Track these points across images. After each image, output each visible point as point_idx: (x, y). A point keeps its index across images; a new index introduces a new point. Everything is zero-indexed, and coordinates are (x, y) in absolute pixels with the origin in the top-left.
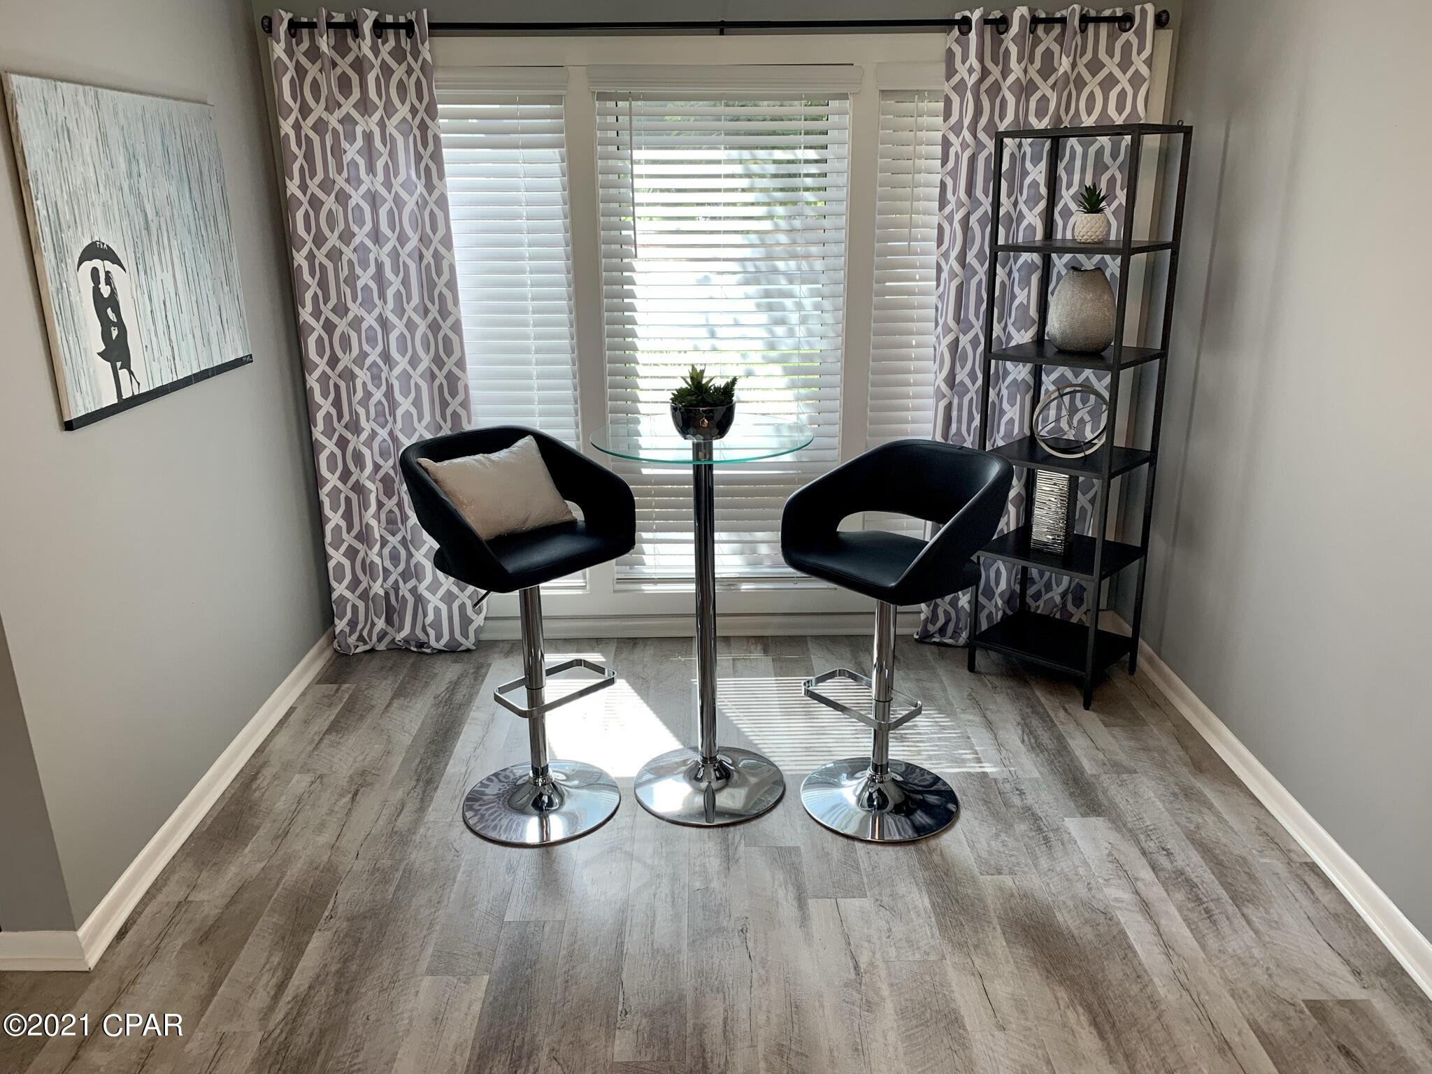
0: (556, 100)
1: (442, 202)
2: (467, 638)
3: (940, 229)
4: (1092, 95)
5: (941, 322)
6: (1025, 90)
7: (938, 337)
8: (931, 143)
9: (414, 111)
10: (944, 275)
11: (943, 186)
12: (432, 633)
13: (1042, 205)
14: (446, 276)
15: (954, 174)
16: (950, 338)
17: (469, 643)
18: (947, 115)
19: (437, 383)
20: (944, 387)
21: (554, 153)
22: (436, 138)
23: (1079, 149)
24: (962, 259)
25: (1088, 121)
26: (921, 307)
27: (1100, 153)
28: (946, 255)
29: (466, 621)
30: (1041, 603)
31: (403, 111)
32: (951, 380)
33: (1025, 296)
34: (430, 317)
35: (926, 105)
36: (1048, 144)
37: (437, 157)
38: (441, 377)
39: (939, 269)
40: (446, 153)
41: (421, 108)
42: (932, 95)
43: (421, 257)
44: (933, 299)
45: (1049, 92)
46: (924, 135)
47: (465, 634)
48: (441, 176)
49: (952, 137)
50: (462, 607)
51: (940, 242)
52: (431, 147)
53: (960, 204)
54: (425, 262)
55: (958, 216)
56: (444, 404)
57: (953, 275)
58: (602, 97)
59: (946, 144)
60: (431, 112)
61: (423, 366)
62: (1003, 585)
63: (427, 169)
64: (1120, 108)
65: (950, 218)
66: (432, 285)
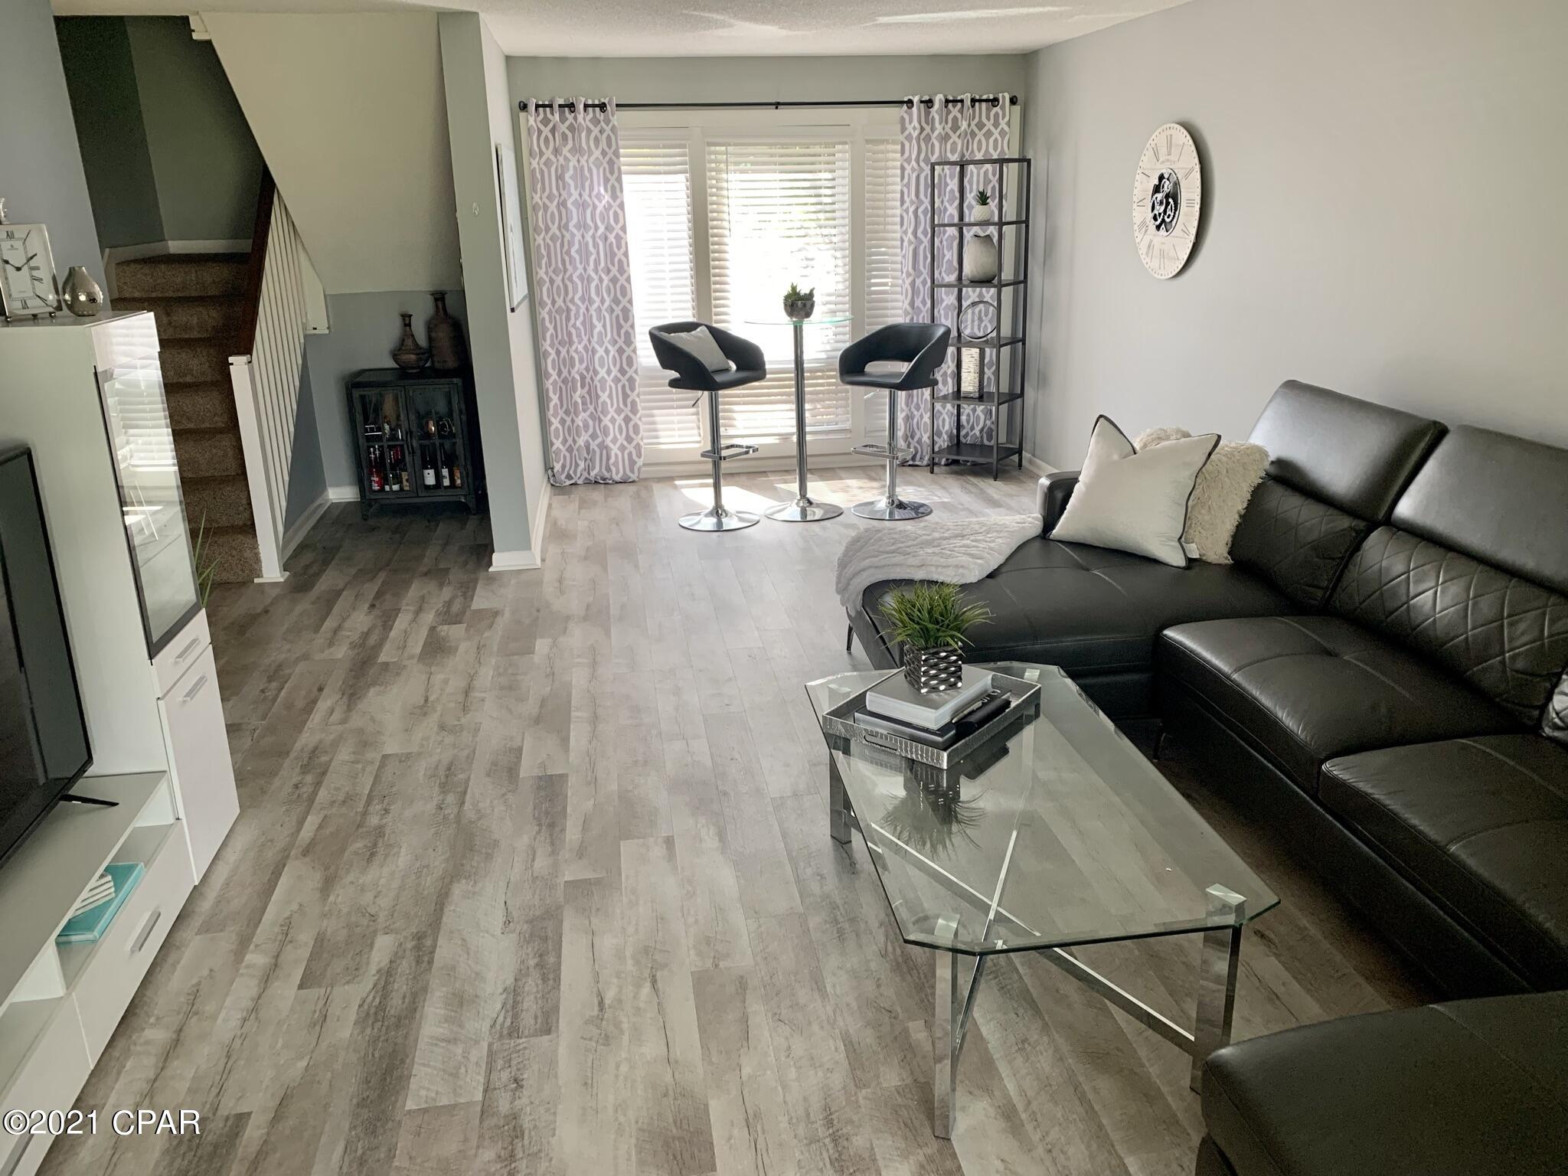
0: (684, 146)
1: (622, 206)
2: (633, 473)
3: (902, 217)
4: (980, 141)
5: (905, 270)
6: (944, 138)
7: (903, 280)
8: (894, 168)
9: (604, 153)
10: (906, 244)
11: (902, 193)
12: (614, 469)
13: (957, 202)
14: (623, 250)
15: (908, 185)
16: (911, 279)
17: (634, 477)
18: (903, 153)
19: (615, 314)
20: (909, 308)
21: (682, 178)
22: (619, 169)
23: (975, 171)
24: (915, 233)
25: (979, 156)
26: (893, 262)
27: (986, 173)
28: (905, 232)
29: (632, 463)
30: (969, 438)
31: (597, 153)
32: (912, 304)
33: (950, 255)
34: (612, 274)
35: (890, 147)
36: (958, 168)
37: (619, 180)
38: (618, 310)
39: (902, 241)
40: (625, 178)
41: (610, 152)
42: (894, 142)
43: (606, 238)
44: (899, 259)
45: (957, 140)
46: (890, 164)
47: (632, 471)
48: (621, 191)
49: (906, 165)
50: (630, 454)
51: (902, 225)
52: (616, 174)
53: (912, 202)
54: (608, 242)
55: (911, 210)
56: (619, 327)
57: (910, 243)
58: (710, 144)
59: (903, 169)
60: (617, 154)
61: (607, 304)
62: (947, 427)
63: (613, 187)
64: (995, 149)
65: (907, 211)
66: (613, 255)
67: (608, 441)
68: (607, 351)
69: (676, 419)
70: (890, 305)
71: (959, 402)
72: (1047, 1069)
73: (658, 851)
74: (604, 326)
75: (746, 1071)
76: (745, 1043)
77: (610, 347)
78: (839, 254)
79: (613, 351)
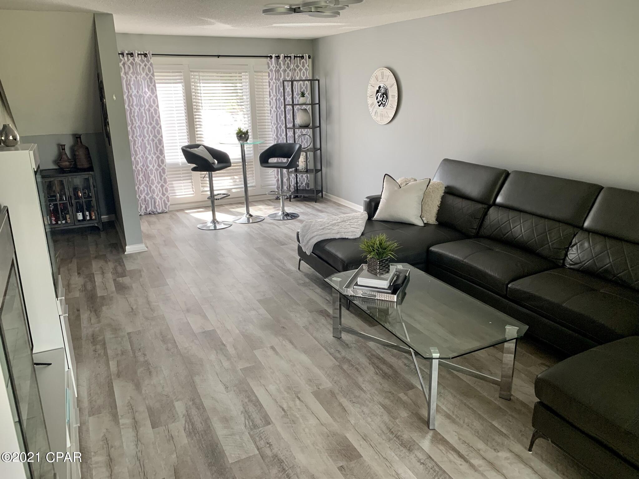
0: (181, 72)
1: (156, 96)
2: (166, 209)
3: (270, 102)
4: (297, 72)
5: (273, 123)
6: (285, 71)
7: (272, 126)
8: (266, 82)
9: (147, 75)
10: (272, 112)
11: (270, 92)
12: (158, 207)
13: (291, 96)
14: (158, 115)
15: (272, 89)
16: (276, 126)
17: (166, 210)
18: (269, 76)
19: (155, 142)
20: (276, 137)
21: (180, 85)
22: (154, 81)
23: (296, 84)
24: (276, 108)
25: (297, 78)
26: (268, 119)
27: (300, 85)
28: (272, 107)
29: (166, 204)
30: (301, 187)
31: (144, 74)
32: (277, 136)
33: (290, 116)
34: (152, 125)
35: (264, 74)
36: (291, 83)
37: (155, 86)
38: (156, 140)
39: (271, 111)
40: (157, 85)
41: (150, 75)
42: (265, 72)
43: (149, 110)
44: (270, 118)
45: (289, 72)
46: (264, 81)
47: (166, 208)
48: (156, 90)
49: (270, 81)
50: (164, 201)
51: (270, 104)
52: (153, 83)
53: (274, 96)
54: (151, 112)
55: (274, 99)
56: (157, 147)
57: (274, 111)
58: (191, 71)
59: (269, 83)
60: (153, 75)
61: (151, 138)
62: (293, 183)
63: (152, 89)
64: (304, 76)
65: (272, 99)
66: (153, 117)
67: (155, 196)
68: (152, 158)
69: (182, 185)
70: (267, 136)
71: (296, 173)
72: (452, 400)
73: (270, 352)
74: (151, 147)
75: (353, 422)
76: (346, 413)
77: (153, 156)
78: (246, 116)
79: (154, 157)
